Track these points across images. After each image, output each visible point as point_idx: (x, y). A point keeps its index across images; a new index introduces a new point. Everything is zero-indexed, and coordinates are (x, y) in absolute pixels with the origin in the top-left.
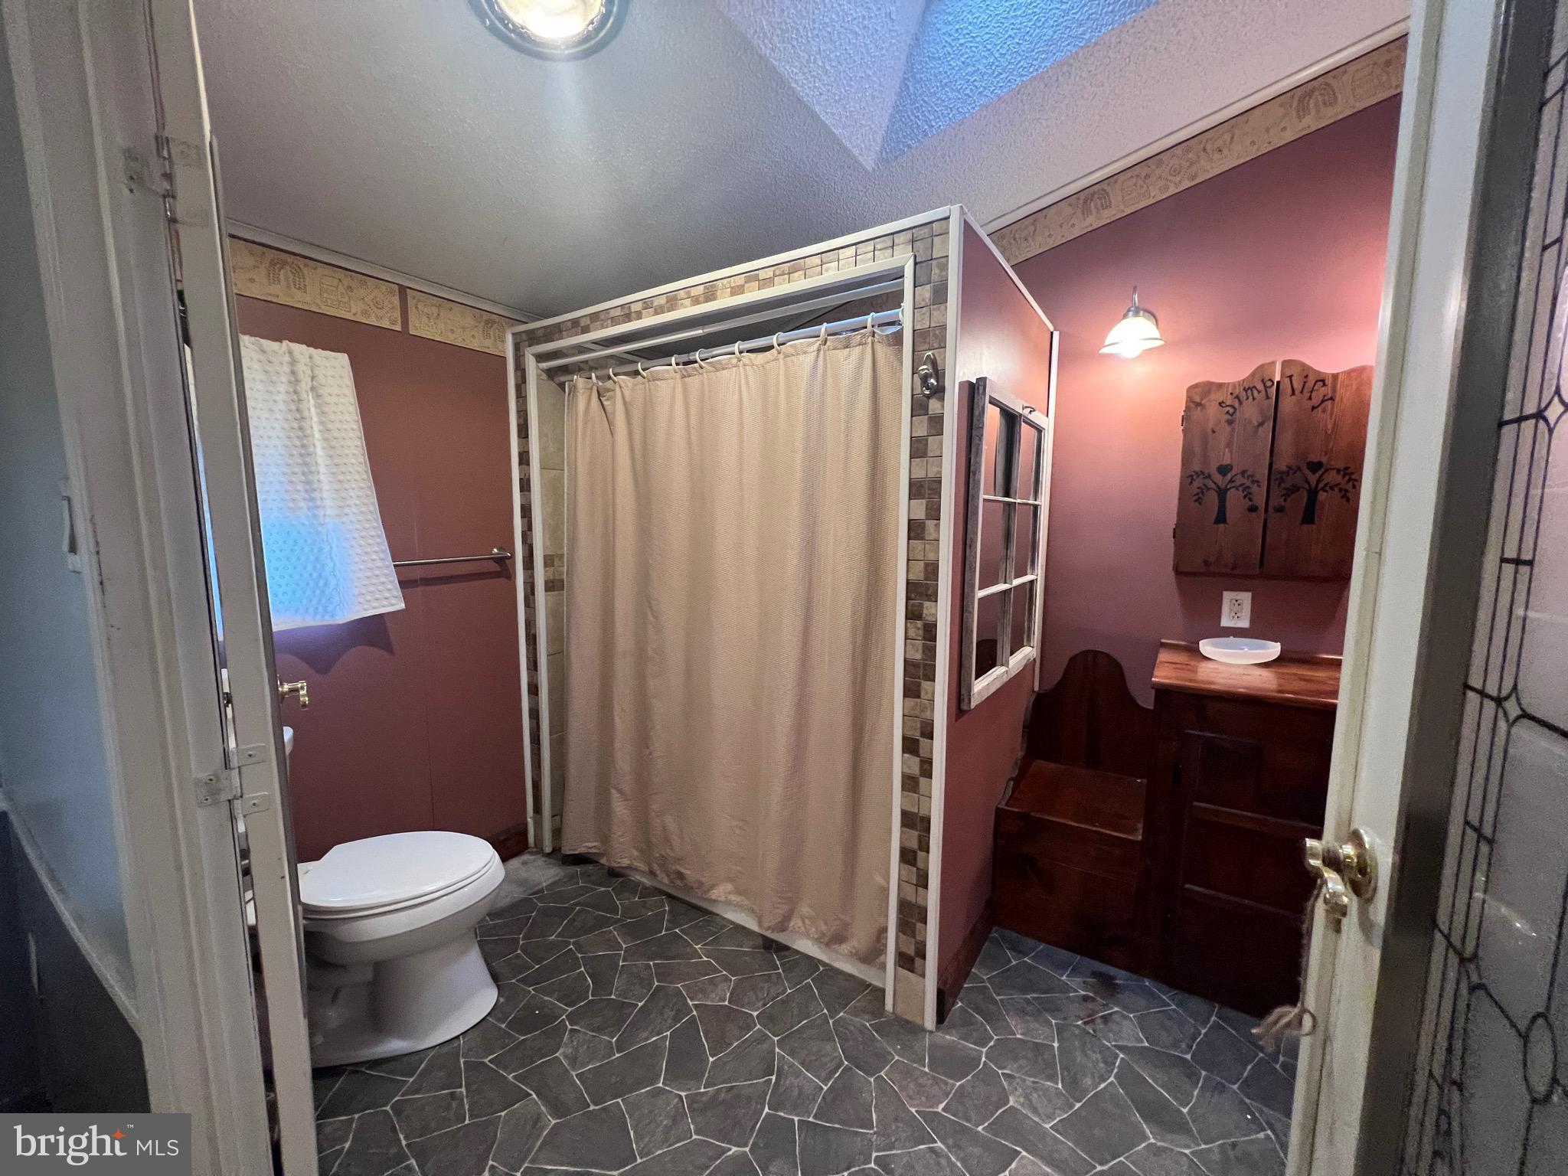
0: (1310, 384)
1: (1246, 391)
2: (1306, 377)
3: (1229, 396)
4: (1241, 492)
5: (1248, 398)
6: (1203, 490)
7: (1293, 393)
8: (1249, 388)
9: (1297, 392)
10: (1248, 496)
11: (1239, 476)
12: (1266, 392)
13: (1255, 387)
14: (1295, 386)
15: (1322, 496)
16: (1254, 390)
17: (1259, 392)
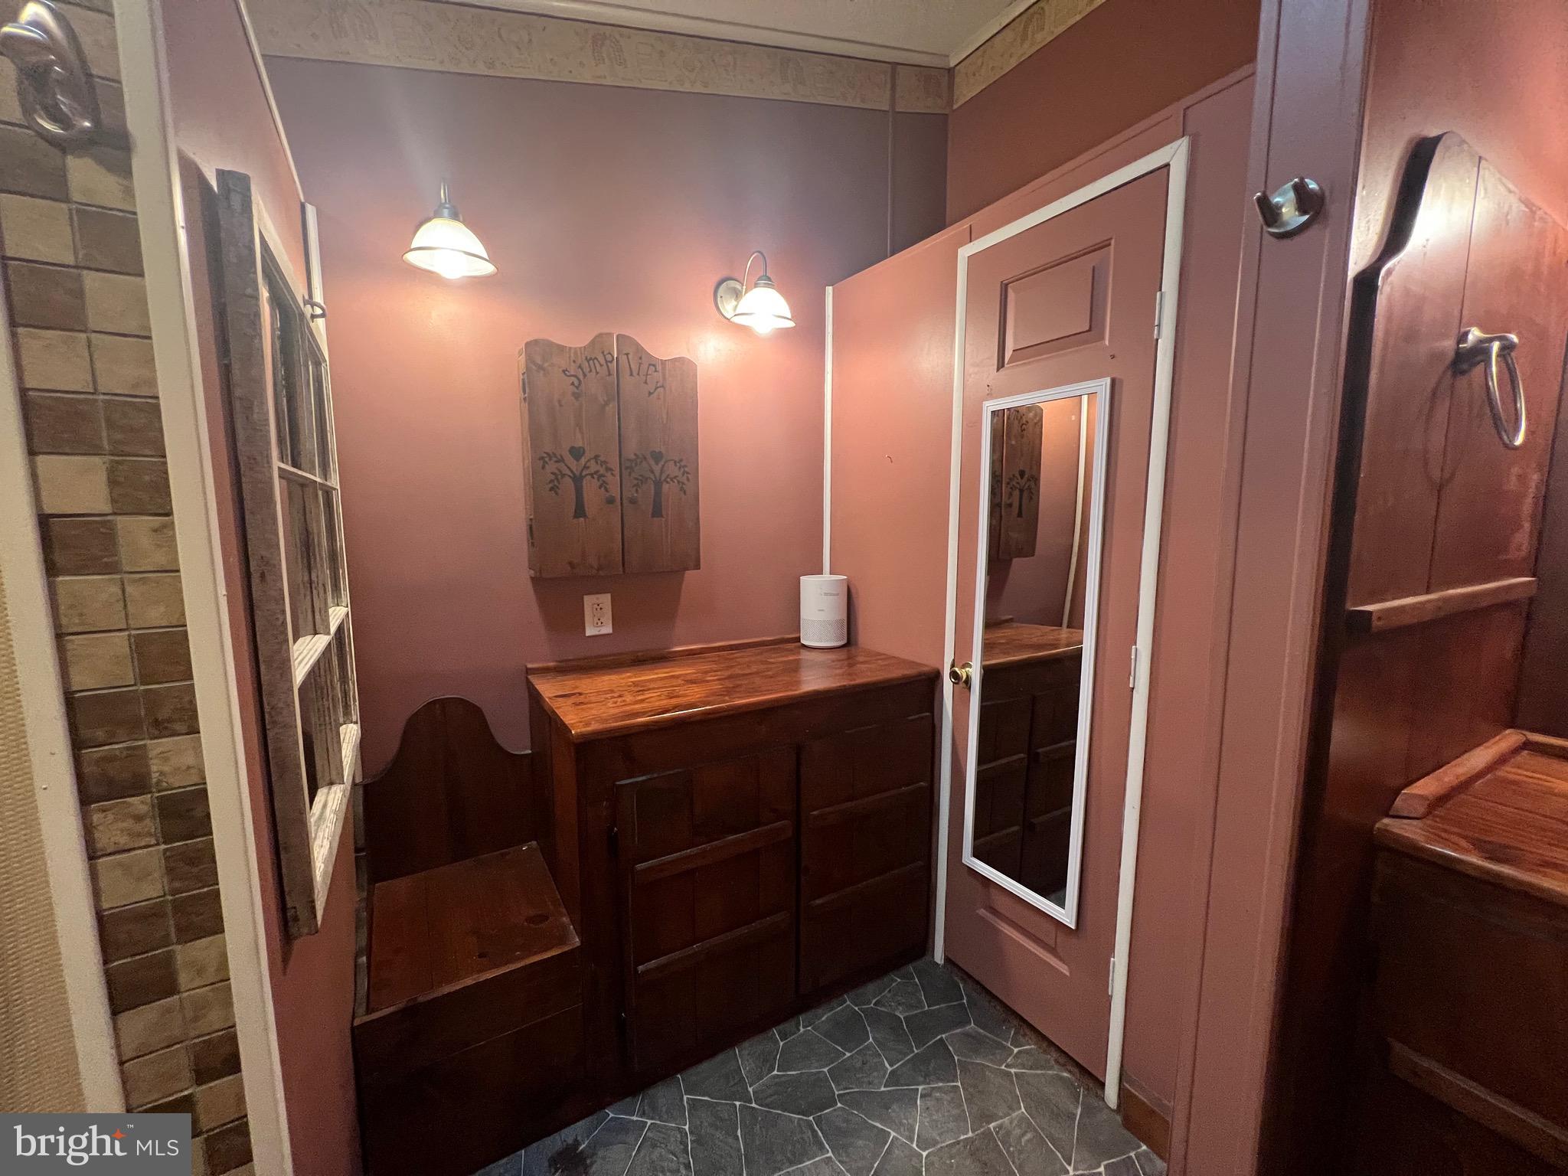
0: (644, 367)
1: (588, 362)
2: (641, 358)
3: (572, 364)
4: (596, 480)
5: (591, 371)
6: (558, 476)
7: (631, 375)
8: (591, 359)
9: (635, 373)
10: (603, 485)
11: (593, 462)
12: (608, 367)
13: (596, 358)
14: (633, 366)
15: (665, 487)
16: (595, 361)
17: (601, 365)
